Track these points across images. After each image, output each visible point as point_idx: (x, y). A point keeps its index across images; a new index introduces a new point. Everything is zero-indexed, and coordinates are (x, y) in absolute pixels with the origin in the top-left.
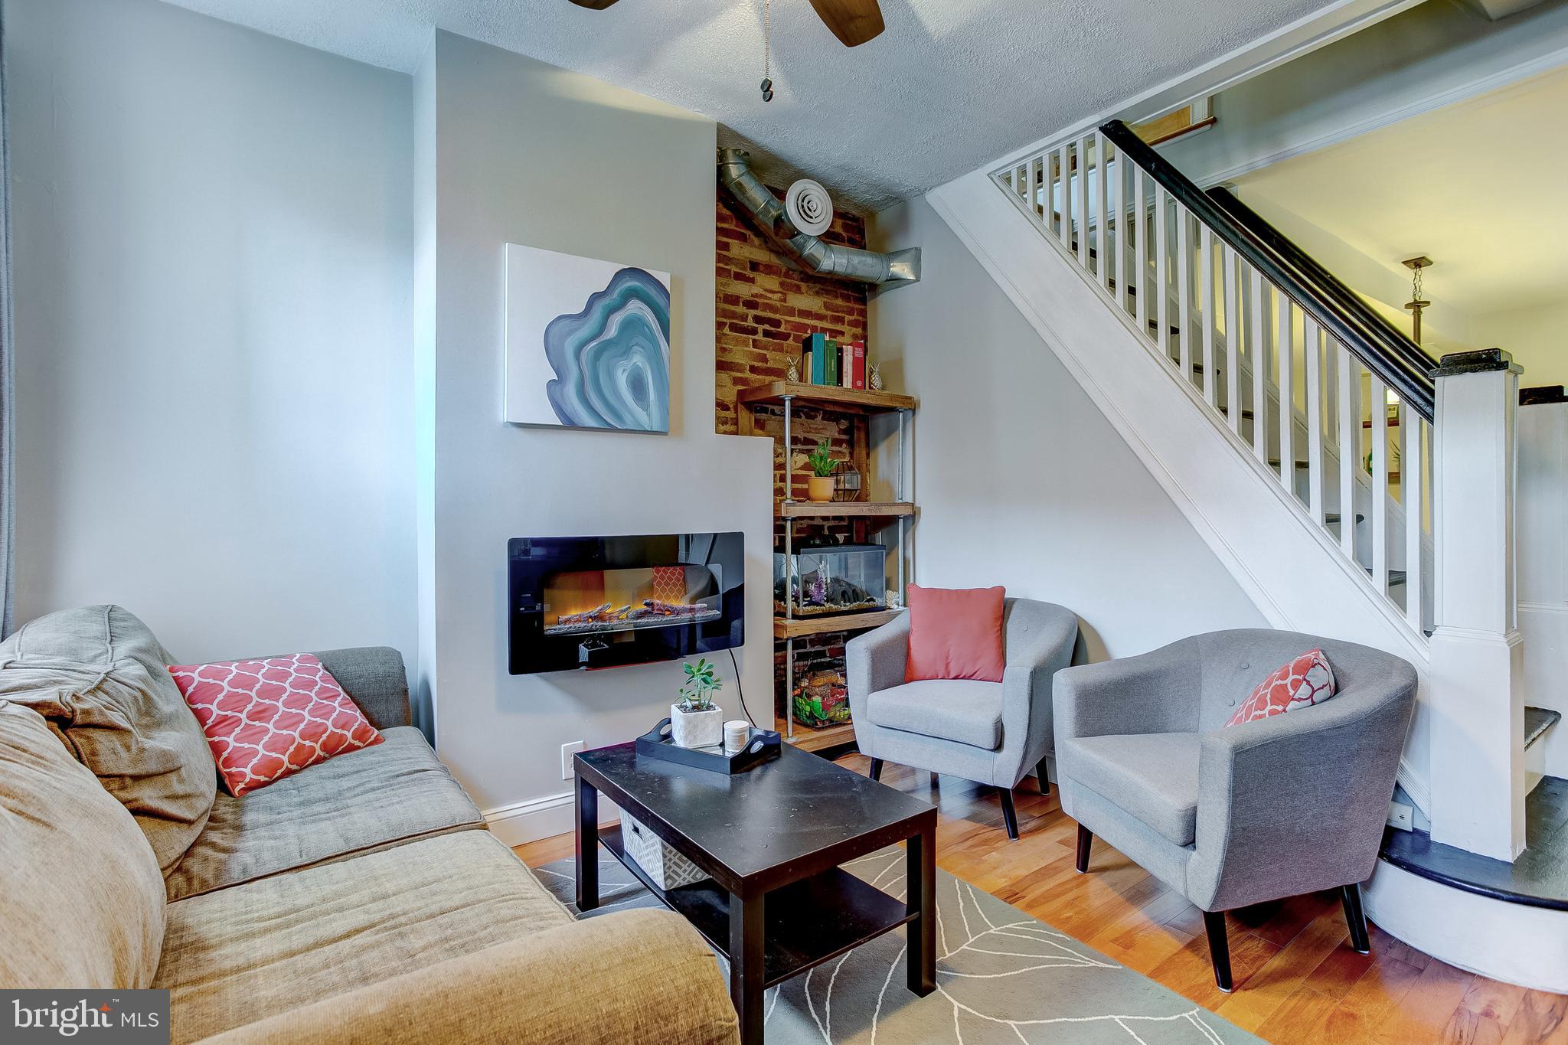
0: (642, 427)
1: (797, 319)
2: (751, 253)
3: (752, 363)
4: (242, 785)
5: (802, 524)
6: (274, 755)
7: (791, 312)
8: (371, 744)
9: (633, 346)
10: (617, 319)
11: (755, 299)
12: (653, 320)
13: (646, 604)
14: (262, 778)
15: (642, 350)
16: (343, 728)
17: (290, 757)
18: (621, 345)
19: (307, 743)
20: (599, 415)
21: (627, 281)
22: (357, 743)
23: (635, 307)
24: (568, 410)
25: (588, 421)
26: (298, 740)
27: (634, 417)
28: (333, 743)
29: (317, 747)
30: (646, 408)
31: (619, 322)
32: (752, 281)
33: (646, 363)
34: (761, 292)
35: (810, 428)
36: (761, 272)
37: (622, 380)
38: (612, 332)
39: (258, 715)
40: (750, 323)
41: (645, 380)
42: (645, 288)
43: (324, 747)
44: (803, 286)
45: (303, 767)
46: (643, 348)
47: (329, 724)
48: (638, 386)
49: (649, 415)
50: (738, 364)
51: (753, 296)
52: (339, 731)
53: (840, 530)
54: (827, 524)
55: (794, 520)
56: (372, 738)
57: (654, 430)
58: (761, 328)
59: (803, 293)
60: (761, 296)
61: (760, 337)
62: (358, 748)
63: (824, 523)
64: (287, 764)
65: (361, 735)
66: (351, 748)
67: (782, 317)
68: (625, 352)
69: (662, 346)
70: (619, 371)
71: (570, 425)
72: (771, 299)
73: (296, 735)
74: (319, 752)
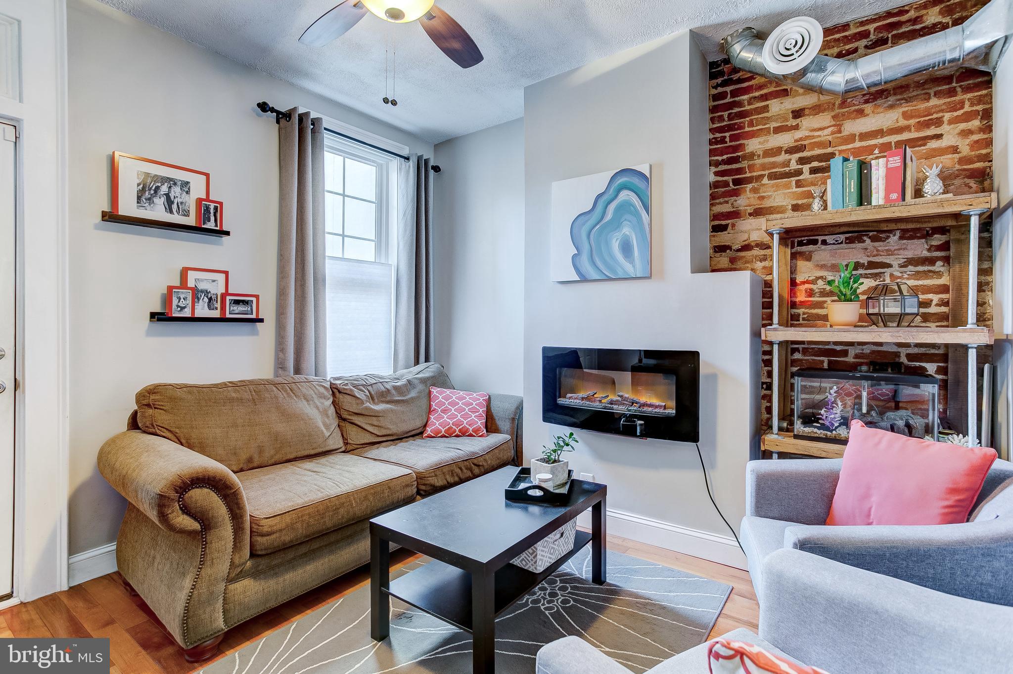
0: (629, 275)
1: (858, 144)
2: (793, 104)
3: (795, 202)
4: (426, 435)
5: (863, 350)
6: (440, 427)
7: (851, 138)
8: (480, 436)
9: (623, 222)
10: (612, 207)
11: (799, 143)
12: (636, 200)
13: (619, 396)
14: (433, 435)
15: (629, 223)
16: (469, 425)
17: (445, 430)
18: (616, 224)
19: (454, 427)
20: (601, 271)
21: (619, 180)
22: (474, 434)
23: (625, 195)
24: (583, 271)
25: (594, 275)
26: (451, 425)
27: (623, 269)
28: (464, 430)
29: (457, 430)
30: (632, 262)
31: (613, 209)
32: (796, 127)
33: (631, 231)
34: (807, 133)
35: (878, 251)
36: (808, 115)
37: (615, 246)
38: (609, 216)
39: (444, 411)
40: (794, 166)
41: (631, 243)
42: (631, 181)
43: (460, 431)
44: (868, 108)
45: (450, 436)
46: (630, 221)
47: (465, 422)
48: (626, 248)
49: (634, 266)
50: (778, 207)
51: (796, 141)
52: (467, 426)
53: (930, 358)
54: (904, 351)
55: (781, 344)
56: (481, 434)
57: (638, 276)
58: (806, 168)
59: (868, 115)
60: (807, 137)
61: (806, 175)
62: (475, 436)
63: (900, 350)
64: (443, 432)
65: (476, 431)
66: (471, 435)
67: (836, 148)
68: (617, 228)
69: (643, 216)
70: (614, 240)
71: (584, 279)
72: (820, 136)
73: (451, 423)
74: (457, 432)
